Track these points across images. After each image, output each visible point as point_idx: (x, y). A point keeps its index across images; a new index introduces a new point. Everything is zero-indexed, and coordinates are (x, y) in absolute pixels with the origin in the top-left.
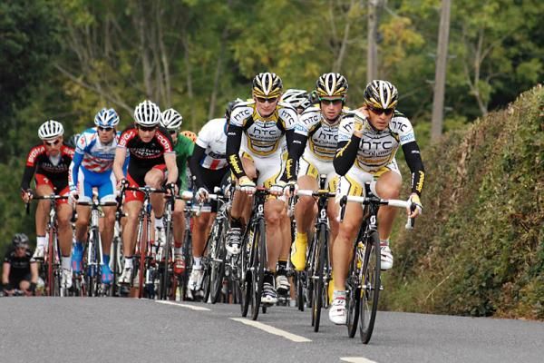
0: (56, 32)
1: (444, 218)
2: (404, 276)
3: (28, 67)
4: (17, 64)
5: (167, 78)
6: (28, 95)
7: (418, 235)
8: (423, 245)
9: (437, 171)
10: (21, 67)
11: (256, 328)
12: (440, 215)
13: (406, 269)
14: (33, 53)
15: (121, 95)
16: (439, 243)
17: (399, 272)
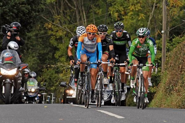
0: (42, 4)
1: (183, 73)
2: (168, 95)
3: (30, 17)
4: (27, 16)
5: (85, 21)
6: (31, 28)
7: (174, 79)
8: (175, 83)
9: (181, 55)
10: (28, 17)
11: (105, 114)
12: (181, 71)
13: (169, 92)
14: (33, 12)
15: (67, 27)
16: (180, 82)
17: (167, 93)
